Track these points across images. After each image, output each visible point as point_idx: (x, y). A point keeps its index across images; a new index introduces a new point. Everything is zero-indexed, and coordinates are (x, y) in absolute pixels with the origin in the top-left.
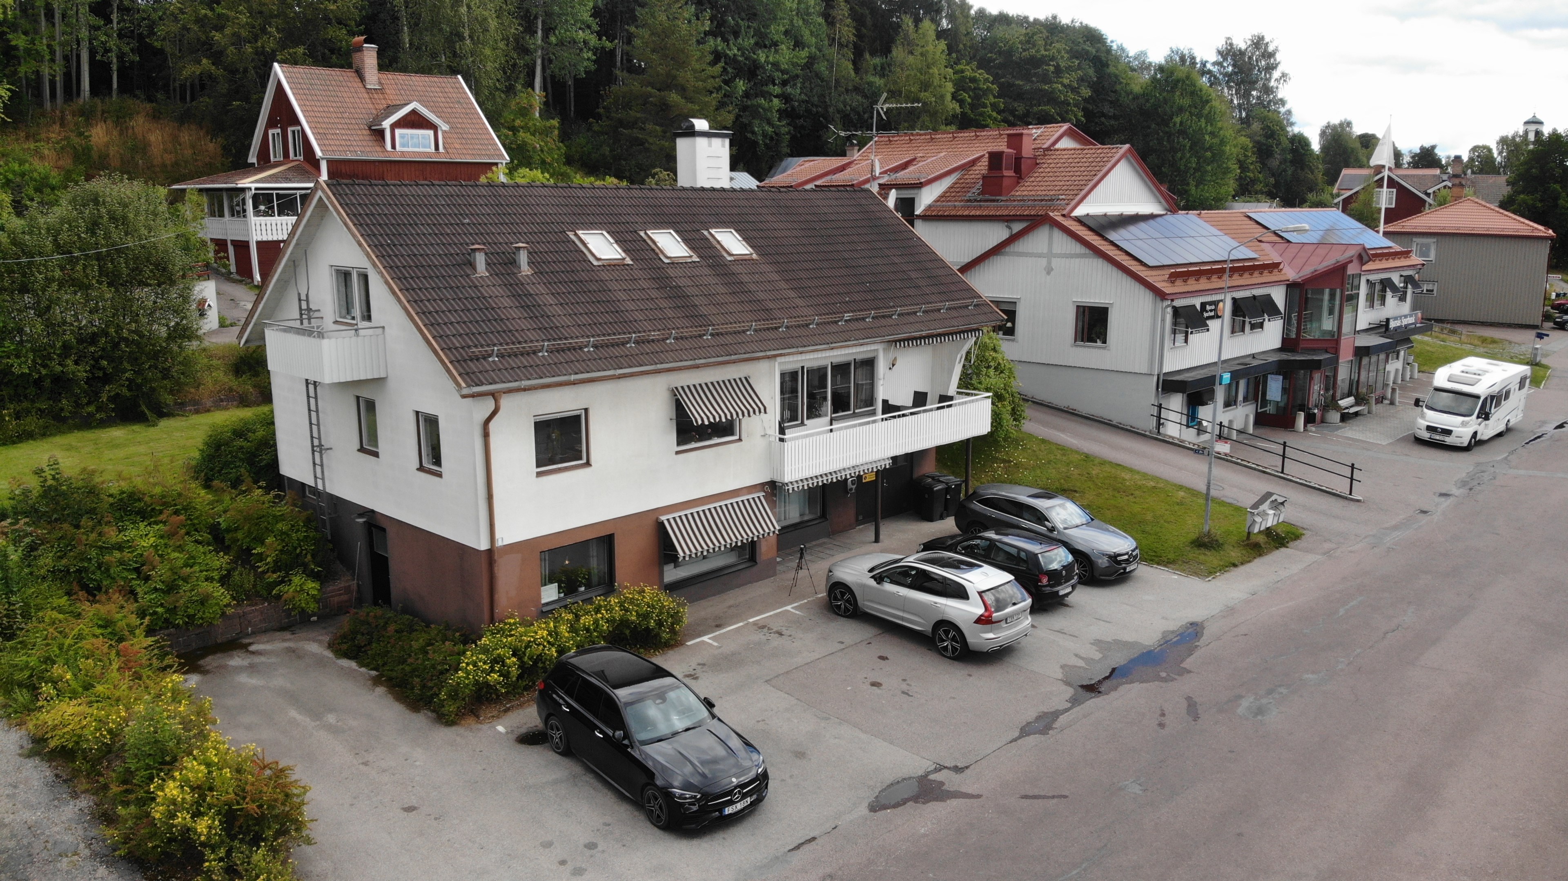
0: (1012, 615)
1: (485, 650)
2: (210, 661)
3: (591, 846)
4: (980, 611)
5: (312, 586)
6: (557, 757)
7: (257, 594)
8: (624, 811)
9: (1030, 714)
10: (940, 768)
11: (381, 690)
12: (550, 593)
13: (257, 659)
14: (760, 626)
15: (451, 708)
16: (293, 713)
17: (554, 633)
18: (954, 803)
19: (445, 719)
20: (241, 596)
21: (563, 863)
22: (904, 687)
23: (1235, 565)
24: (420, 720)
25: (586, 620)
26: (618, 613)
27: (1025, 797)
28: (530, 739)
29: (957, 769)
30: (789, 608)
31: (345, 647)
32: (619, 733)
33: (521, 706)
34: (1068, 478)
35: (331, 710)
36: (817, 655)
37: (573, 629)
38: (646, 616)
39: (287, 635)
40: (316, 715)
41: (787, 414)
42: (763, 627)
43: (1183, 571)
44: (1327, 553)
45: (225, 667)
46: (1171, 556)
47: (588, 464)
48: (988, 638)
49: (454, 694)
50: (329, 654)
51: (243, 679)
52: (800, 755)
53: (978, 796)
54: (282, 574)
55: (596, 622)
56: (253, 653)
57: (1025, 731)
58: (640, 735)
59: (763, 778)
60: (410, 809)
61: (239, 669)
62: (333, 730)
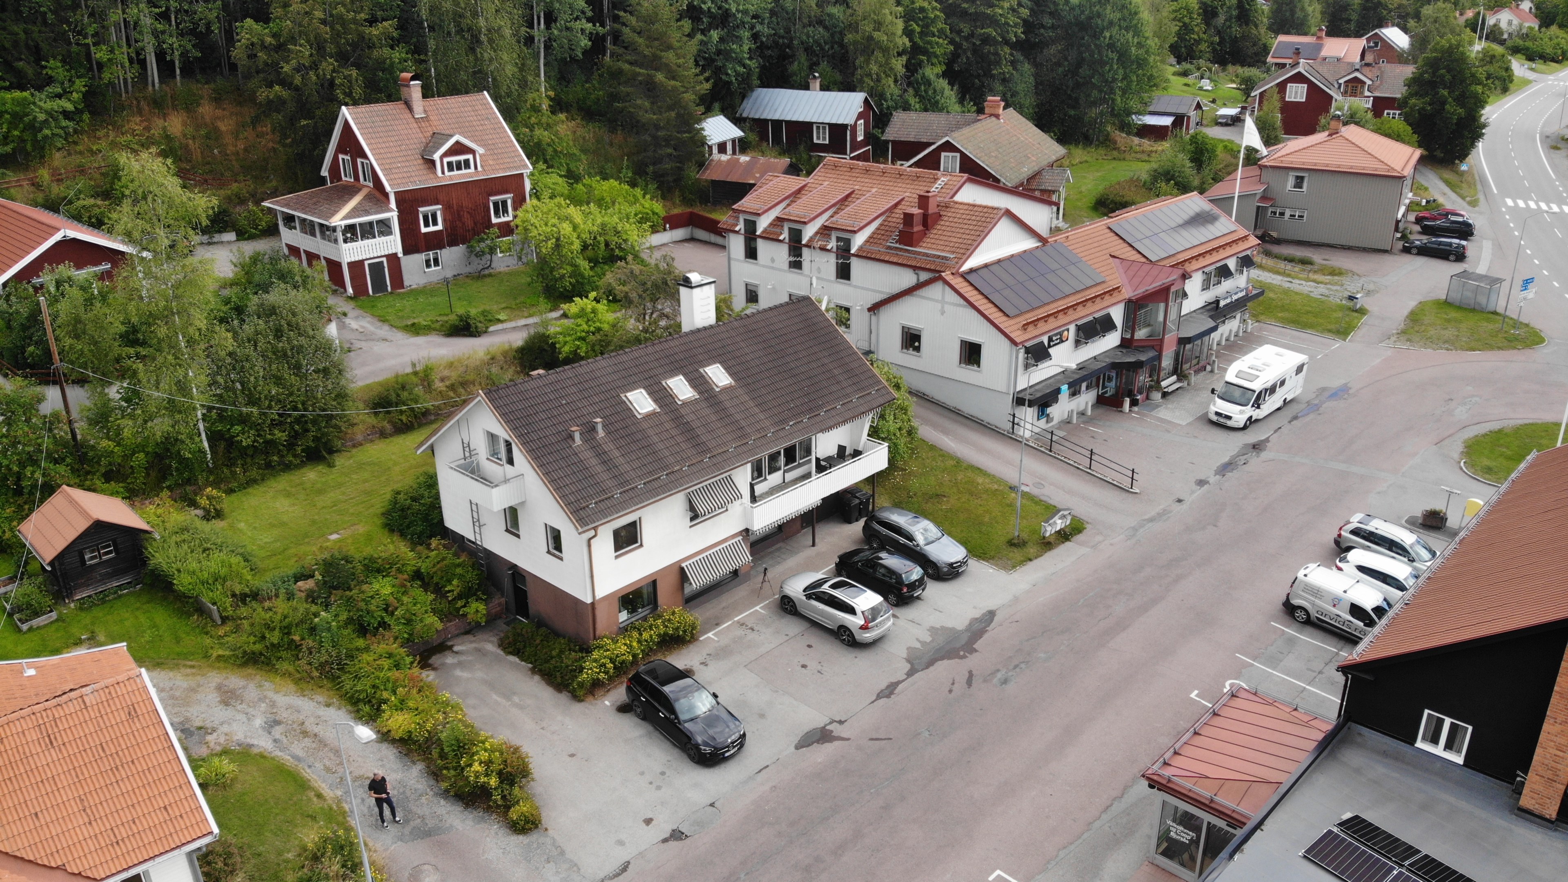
0: (880, 623)
1: (595, 661)
2: (435, 660)
3: (663, 773)
4: (862, 622)
5: (482, 607)
6: (639, 721)
7: (450, 613)
8: (676, 752)
9: (883, 685)
10: (831, 723)
11: (537, 678)
12: (623, 616)
13: (463, 658)
14: (742, 624)
15: (580, 693)
16: (495, 697)
17: (630, 646)
18: (837, 743)
19: (577, 698)
20: (444, 616)
21: (651, 783)
22: (819, 668)
23: (1030, 560)
24: (563, 698)
25: (645, 635)
26: (662, 630)
27: (872, 739)
28: (623, 709)
29: (841, 722)
30: (757, 608)
31: (510, 650)
32: (673, 717)
33: (615, 687)
34: (941, 484)
35: (514, 693)
36: (773, 646)
37: (639, 642)
38: (677, 629)
39: (470, 637)
40: (507, 697)
41: (756, 474)
42: (742, 625)
43: (996, 565)
44: (1094, 547)
45: (444, 664)
46: (992, 553)
47: (641, 545)
48: (868, 636)
49: (581, 685)
50: (502, 653)
51: (458, 673)
52: (762, 716)
53: (848, 739)
54: (464, 601)
55: (651, 636)
56: (457, 653)
57: (879, 696)
58: (682, 717)
59: (744, 735)
60: (572, 755)
61: (454, 666)
62: (521, 707)
